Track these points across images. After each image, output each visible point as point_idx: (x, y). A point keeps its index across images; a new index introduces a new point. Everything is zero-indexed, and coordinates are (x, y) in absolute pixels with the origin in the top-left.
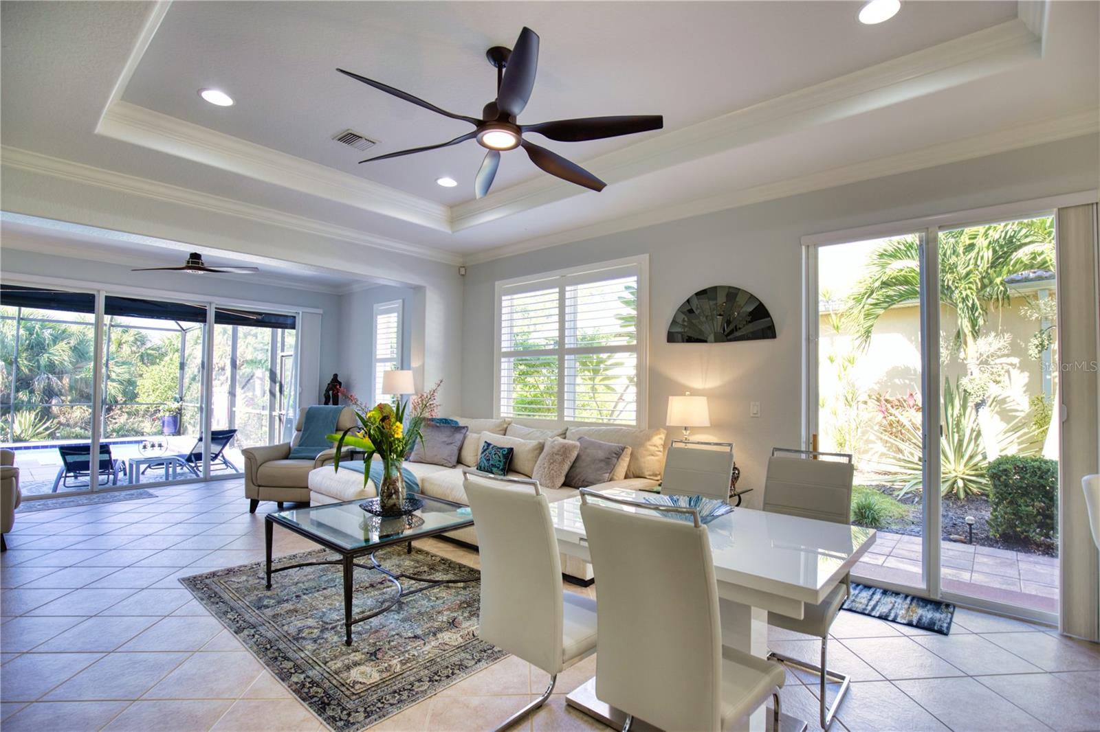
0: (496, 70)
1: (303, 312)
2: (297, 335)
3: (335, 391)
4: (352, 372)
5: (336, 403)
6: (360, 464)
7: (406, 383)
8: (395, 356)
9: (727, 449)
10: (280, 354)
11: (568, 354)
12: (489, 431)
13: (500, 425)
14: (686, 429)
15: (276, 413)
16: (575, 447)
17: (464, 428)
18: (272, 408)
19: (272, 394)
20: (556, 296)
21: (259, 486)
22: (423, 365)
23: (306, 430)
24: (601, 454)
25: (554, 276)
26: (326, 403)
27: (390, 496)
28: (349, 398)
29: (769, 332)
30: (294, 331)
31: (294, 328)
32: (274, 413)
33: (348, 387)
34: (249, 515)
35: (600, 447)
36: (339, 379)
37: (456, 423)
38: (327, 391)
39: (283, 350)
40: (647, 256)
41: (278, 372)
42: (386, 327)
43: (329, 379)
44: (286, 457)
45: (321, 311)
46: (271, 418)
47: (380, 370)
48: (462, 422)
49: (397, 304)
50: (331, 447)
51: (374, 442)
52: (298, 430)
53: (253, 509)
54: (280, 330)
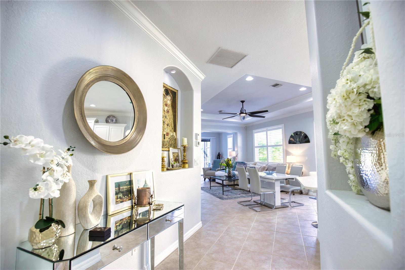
0: (242, 103)
1: (212, 138)
2: (210, 143)
3: (219, 156)
4: (223, 152)
5: (219, 159)
6: (225, 171)
7: (234, 154)
8: (232, 148)
9: (302, 166)
10: (206, 147)
11: (269, 147)
12: (252, 165)
13: (254, 163)
14: (291, 163)
15: (206, 162)
16: (266, 167)
17: (246, 164)
18: (205, 161)
19: (205, 158)
20: (266, 133)
21: (206, 175)
22: (238, 150)
23: (214, 164)
24: (272, 168)
25: (265, 129)
26: (217, 159)
27: (229, 174)
28: (222, 157)
29: (308, 141)
30: (210, 142)
31: (210, 141)
32: (205, 162)
33: (222, 155)
34: (204, 181)
35: (272, 167)
36: (220, 153)
37: (245, 163)
38: (217, 156)
39: (207, 146)
40: (284, 124)
41: (206, 152)
42: (230, 141)
43: (218, 154)
44: (210, 170)
45: (215, 138)
46: (205, 163)
47: (229, 151)
48: (246, 163)
49: (232, 135)
50: (219, 168)
51: (226, 164)
52: (212, 165)
53: (205, 180)
54: (206, 142)
